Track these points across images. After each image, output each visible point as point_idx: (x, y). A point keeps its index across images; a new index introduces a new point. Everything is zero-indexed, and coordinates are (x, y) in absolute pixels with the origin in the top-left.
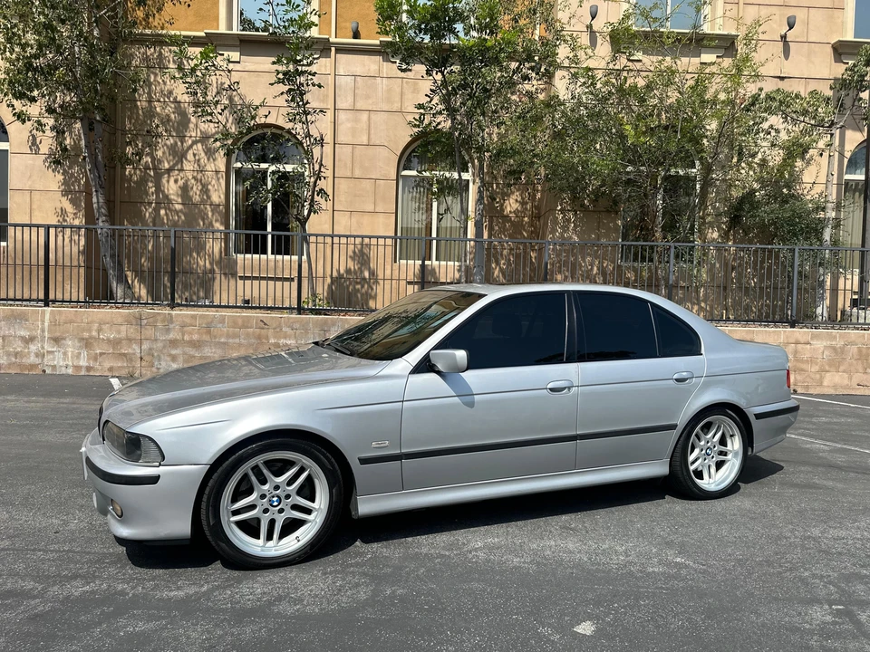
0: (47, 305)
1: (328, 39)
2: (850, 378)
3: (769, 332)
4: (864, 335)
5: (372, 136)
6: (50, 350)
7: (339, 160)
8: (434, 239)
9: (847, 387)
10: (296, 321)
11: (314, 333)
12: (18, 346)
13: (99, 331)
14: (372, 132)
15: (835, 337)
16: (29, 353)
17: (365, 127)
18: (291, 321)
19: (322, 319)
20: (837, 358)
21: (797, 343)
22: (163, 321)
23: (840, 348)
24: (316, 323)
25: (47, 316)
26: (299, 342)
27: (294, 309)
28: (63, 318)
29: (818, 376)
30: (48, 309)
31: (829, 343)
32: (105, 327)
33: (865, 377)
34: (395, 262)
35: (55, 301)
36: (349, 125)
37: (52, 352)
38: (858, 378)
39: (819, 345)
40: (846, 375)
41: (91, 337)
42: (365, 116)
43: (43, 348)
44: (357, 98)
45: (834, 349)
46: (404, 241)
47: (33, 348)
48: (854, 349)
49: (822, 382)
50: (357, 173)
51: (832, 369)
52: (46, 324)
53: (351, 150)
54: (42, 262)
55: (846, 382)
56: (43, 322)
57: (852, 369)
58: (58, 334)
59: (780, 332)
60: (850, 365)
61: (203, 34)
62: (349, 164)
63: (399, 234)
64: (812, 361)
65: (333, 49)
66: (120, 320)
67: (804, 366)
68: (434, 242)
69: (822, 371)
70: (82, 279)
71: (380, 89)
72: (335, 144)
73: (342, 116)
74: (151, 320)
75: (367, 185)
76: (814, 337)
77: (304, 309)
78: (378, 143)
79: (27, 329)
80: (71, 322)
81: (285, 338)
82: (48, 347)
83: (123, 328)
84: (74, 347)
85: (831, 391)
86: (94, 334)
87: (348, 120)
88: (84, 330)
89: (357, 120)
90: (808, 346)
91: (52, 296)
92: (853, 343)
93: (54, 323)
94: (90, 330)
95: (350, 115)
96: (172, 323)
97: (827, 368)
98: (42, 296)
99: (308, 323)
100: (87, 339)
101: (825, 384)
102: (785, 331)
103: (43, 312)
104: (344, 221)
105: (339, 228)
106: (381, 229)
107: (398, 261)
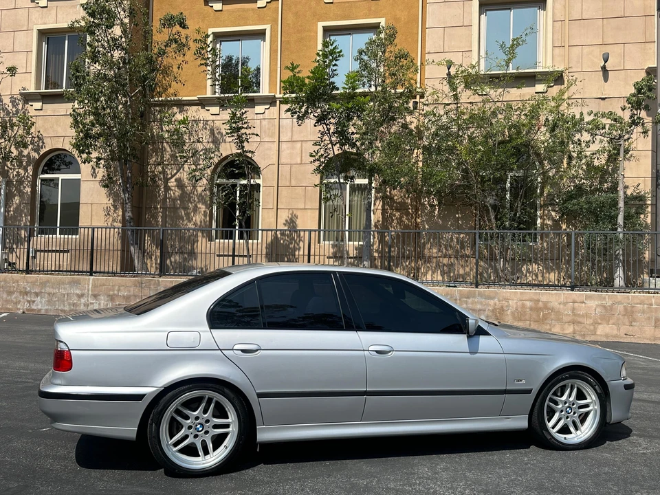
0: (91, 275)
1: (274, 96)
2: (619, 330)
3: (552, 294)
4: (628, 297)
5: (303, 158)
6: (92, 302)
7: (282, 175)
9: (615, 336)
12: (75, 300)
13: (119, 290)
14: (304, 155)
15: (605, 298)
16: (80, 304)
17: (299, 152)
20: (607, 314)
21: (574, 302)
22: (154, 284)
23: (609, 306)
25: (91, 281)
28: (99, 282)
29: (592, 327)
30: (92, 277)
31: (600, 302)
32: (122, 288)
33: (631, 328)
34: (319, 242)
35: (96, 272)
36: (288, 152)
37: (93, 303)
38: (624, 329)
39: (592, 304)
40: (615, 327)
41: (114, 295)
42: (299, 145)
43: (88, 301)
44: (294, 133)
45: (604, 307)
46: (327, 232)
47: (83, 301)
48: (621, 307)
49: (595, 332)
50: (293, 183)
51: (602, 322)
52: (90, 286)
53: (289, 168)
54: (90, 248)
55: (615, 332)
56: (89, 285)
57: (620, 322)
58: (96, 293)
59: (560, 294)
60: (618, 319)
61: (196, 98)
62: (288, 178)
63: (322, 227)
64: (587, 316)
65: (278, 102)
66: (130, 284)
67: (581, 320)
69: (596, 323)
70: (119, 258)
71: (309, 126)
72: (279, 164)
73: (283, 146)
74: (148, 284)
75: (300, 190)
76: (588, 297)
78: (307, 162)
79: (80, 289)
80: (104, 285)
82: (91, 301)
83: (132, 289)
84: (104, 300)
85: (604, 339)
86: (116, 292)
87: (288, 148)
88: (110, 290)
89: (293, 148)
90: (583, 305)
91: (94, 269)
92: (619, 303)
93: (95, 286)
94: (113, 291)
95: (289, 145)
96: (159, 285)
97: (599, 321)
98: (89, 270)
100: (112, 296)
101: (598, 333)
102: (564, 294)
103: (89, 279)
104: (284, 216)
105: (282, 221)
106: (309, 220)
107: (322, 242)
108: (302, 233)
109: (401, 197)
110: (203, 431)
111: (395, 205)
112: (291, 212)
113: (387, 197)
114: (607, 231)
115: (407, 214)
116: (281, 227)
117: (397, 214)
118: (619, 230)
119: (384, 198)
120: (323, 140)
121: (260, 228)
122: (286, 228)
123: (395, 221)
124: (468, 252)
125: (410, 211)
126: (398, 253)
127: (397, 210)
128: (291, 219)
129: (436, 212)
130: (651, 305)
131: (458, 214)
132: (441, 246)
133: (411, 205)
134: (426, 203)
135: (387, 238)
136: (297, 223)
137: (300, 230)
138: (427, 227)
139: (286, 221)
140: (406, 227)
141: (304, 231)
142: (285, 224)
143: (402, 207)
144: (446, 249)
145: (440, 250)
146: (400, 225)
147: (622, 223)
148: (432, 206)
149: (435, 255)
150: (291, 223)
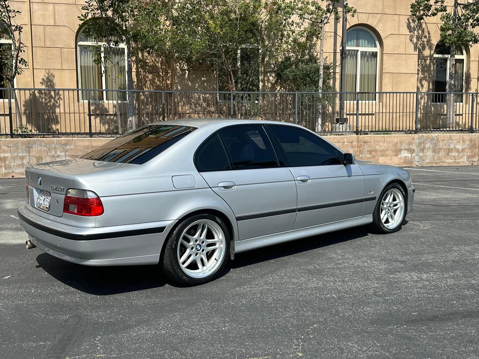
5: (57, 20)
7: (35, 36)
8: (104, 90)
10: (10, 142)
11: (22, 149)
14: (57, 17)
17: (52, 14)
18: (7, 142)
19: (27, 140)
24: (23, 143)
26: (13, 155)
27: (8, 134)
34: (78, 101)
36: (41, 13)
42: (51, 7)
46: (84, 92)
50: (48, 44)
53: (43, 29)
62: (42, 38)
63: (80, 87)
68: (104, 92)
72: (31, 25)
73: (35, 7)
75: (55, 51)
77: (14, 135)
78: (61, 24)
81: (4, 153)
87: (39, 9)
89: (46, 10)
95: (41, 6)
99: (18, 143)
104: (41, 75)
105: (38, 80)
106: (66, 80)
107: (81, 101)
108: (61, 92)
109: (153, 61)
110: (201, 250)
111: (147, 68)
112: (47, 71)
113: (141, 61)
114: (313, 92)
115: (159, 76)
116: (39, 86)
117: (150, 76)
118: (320, 91)
119: (138, 61)
120: (91, 4)
121: (15, 87)
122: (44, 87)
123: (148, 83)
124: (213, 109)
125: (161, 73)
126: (152, 110)
127: (150, 73)
128: (48, 78)
129: (186, 76)
130: (344, 143)
131: (203, 77)
132: (191, 104)
133: (162, 69)
134: (178, 68)
135: (142, 97)
136: (54, 82)
137: (59, 90)
138: (179, 88)
139: (43, 80)
140: (158, 87)
141: (64, 90)
142: (42, 83)
143: (154, 70)
144: (195, 106)
145: (191, 107)
146: (153, 86)
147: (321, 86)
148: (183, 70)
149: (188, 112)
150: (49, 81)
